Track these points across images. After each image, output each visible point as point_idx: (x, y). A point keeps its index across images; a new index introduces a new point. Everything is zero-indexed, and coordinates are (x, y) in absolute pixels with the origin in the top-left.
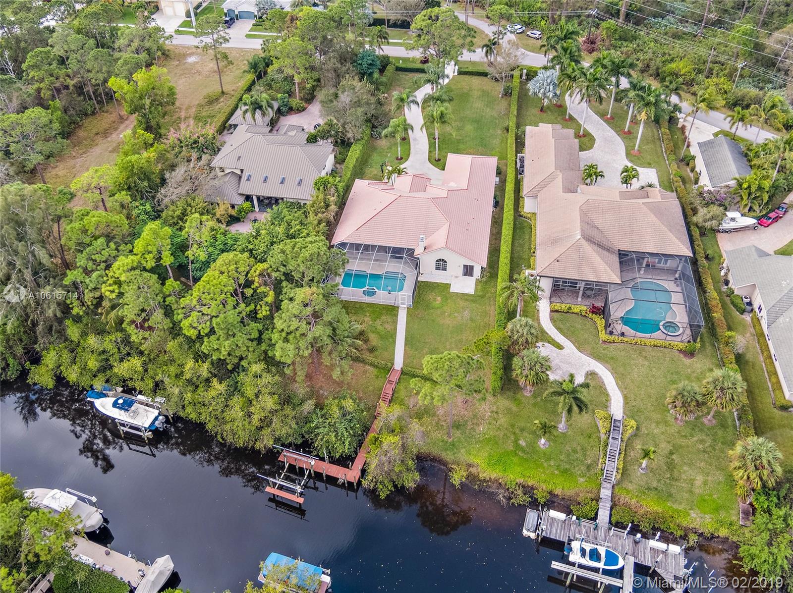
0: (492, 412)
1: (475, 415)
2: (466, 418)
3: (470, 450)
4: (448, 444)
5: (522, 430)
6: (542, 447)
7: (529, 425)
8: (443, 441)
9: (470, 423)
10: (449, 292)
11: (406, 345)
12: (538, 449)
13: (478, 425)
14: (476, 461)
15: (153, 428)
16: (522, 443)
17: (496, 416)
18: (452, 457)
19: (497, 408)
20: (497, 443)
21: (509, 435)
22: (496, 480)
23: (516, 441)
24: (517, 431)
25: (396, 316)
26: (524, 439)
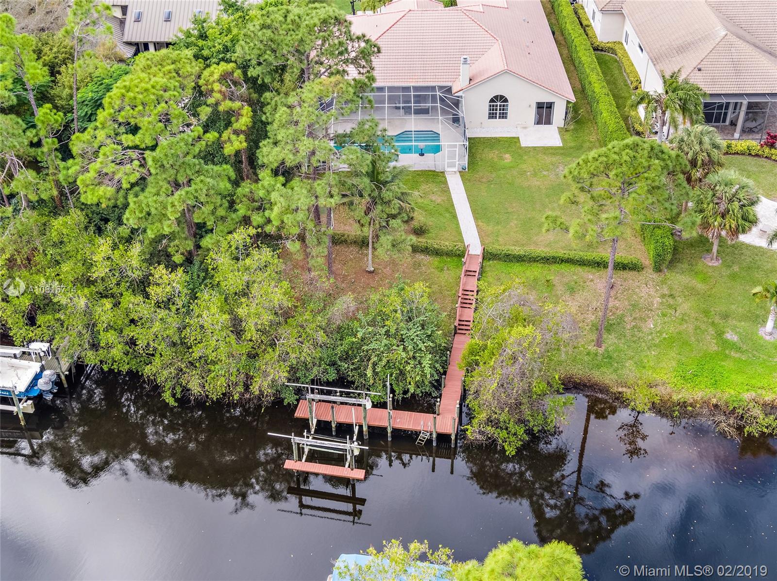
0: (663, 296)
1: (633, 306)
2: (619, 312)
3: (641, 361)
4: (599, 358)
5: (726, 316)
6: (768, 338)
7: (733, 307)
8: (588, 354)
9: (628, 319)
10: (521, 148)
11: (476, 219)
12: (762, 342)
13: (643, 319)
14: (658, 377)
15: (35, 394)
16: (731, 336)
17: (671, 301)
18: (614, 377)
19: (671, 289)
20: (686, 343)
21: (703, 327)
22: (706, 403)
23: (720, 334)
24: (717, 320)
25: (445, 183)
26: (732, 329)
